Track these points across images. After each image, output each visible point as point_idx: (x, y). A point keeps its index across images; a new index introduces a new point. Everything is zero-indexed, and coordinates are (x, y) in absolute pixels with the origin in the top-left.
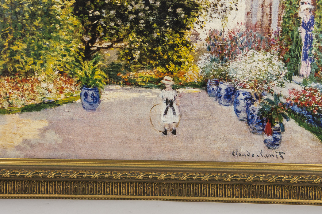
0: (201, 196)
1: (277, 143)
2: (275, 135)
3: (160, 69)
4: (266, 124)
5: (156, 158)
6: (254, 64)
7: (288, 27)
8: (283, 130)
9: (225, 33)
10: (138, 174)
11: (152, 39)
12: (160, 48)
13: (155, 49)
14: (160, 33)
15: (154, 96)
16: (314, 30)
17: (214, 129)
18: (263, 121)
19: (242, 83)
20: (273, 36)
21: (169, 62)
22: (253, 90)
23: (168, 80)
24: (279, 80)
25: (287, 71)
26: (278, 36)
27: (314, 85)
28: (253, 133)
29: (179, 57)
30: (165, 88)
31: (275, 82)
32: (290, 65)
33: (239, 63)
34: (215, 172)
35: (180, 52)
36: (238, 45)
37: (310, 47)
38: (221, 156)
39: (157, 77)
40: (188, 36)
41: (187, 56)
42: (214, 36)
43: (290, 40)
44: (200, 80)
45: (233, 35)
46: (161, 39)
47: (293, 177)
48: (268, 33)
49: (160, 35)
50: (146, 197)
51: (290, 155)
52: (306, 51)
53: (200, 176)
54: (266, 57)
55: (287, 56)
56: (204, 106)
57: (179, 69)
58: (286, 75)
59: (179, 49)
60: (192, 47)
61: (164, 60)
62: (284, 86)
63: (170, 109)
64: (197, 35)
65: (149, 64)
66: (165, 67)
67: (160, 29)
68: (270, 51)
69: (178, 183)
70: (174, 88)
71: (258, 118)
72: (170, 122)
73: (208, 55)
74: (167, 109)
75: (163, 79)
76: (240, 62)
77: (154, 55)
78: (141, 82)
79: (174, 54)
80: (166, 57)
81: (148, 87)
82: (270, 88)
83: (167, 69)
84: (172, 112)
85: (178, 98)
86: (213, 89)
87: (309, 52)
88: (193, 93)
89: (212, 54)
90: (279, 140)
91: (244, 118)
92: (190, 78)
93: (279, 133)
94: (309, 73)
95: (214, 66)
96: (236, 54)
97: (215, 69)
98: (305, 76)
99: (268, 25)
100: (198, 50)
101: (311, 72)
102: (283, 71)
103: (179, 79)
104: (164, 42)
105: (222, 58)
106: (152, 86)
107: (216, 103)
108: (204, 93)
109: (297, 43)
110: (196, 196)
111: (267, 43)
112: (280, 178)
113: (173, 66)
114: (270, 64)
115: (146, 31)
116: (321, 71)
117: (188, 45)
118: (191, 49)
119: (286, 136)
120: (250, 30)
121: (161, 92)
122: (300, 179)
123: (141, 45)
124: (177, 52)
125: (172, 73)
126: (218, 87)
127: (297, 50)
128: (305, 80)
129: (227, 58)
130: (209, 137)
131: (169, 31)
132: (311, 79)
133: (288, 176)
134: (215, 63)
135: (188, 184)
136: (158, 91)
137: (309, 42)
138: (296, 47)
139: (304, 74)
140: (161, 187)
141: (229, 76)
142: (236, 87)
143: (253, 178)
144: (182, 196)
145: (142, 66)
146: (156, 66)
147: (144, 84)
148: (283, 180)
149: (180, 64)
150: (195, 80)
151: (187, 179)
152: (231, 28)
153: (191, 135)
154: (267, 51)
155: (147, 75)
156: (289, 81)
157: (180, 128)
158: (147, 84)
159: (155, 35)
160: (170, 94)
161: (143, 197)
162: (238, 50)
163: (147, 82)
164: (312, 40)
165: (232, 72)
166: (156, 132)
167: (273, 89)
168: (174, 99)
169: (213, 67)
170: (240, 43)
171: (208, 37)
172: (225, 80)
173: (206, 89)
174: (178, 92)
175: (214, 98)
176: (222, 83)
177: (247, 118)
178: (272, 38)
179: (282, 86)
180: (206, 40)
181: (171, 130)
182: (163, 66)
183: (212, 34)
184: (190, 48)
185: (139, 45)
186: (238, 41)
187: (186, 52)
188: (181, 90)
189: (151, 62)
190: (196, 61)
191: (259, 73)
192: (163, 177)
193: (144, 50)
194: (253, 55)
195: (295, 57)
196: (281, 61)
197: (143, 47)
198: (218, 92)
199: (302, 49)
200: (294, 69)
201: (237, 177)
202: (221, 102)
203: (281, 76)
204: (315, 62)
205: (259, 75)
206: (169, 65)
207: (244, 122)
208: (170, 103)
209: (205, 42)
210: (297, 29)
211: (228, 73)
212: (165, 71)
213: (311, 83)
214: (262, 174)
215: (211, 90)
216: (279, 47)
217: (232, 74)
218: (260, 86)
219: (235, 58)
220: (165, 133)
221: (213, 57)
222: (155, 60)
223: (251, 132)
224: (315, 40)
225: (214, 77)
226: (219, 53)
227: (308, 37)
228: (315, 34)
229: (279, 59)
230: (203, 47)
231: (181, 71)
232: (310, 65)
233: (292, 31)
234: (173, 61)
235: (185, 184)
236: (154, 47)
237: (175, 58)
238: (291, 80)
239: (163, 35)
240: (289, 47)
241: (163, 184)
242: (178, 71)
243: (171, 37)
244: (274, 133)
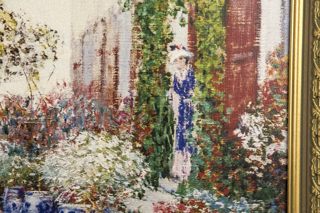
6: (90, 158)
7: (149, 90)
9: (34, 101)
16: (194, 95)
19: (68, 194)
20: (122, 106)
22: (89, 206)
24: (135, 187)
25: (149, 170)
26: (131, 107)
27: (197, 194)
31: (129, 191)
32: (154, 159)
33: (61, 156)
36: (59, 124)
37: (189, 126)
42: (15, 108)
43: (153, 114)
45: (49, 105)
48: (114, 101)
52: (181, 133)
54: (110, 145)
55: (148, 143)
58: (147, 177)
62: (145, 198)
68: (118, 134)
73: (4, 142)
76: (63, 154)
82: (120, 201)
86: (14, 205)
87: (186, 134)
89: (11, 140)
94: (188, 173)
95: (16, 162)
96: (56, 139)
97: (17, 167)
98: (182, 179)
99: (112, 87)
101: (191, 172)
102: (143, 169)
105: (30, 148)
109: (165, 119)
111: (112, 119)
114: (119, 158)
116: (209, 168)
120: (81, 96)
126: (23, 201)
127: (165, 131)
128: (182, 187)
129: (39, 146)
132: (193, 185)
134: (16, 157)
137: (187, 117)
138: (164, 126)
139: (180, 174)
141: (43, 181)
142: (57, 200)
152: (45, 93)
154: (112, 133)
156: (152, 188)
162: (59, 131)
164: (192, 113)
165: (50, 173)
167: (125, 203)
169: (13, 164)
170: (62, 120)
171: (4, 108)
172: (37, 189)
173: (1, 206)
176: (31, 194)
178: (120, 109)
179: (141, 196)
186: (58, 115)
191: (99, 175)
194: (88, 142)
195: (162, 144)
196: (138, 152)
198: (23, 212)
199: (175, 129)
200: (162, 166)
203: (139, 179)
204: (198, 152)
205: (99, 178)
210: (165, 93)
211: (41, 175)
213: (192, 190)
215: (9, 208)
216: (134, 126)
217: (50, 176)
218: (102, 198)
219: (55, 147)
221: (14, 147)
224: (197, 114)
225: (16, 183)
226: (25, 138)
227: (184, 108)
228: (197, 102)
229: (135, 148)
232: (189, 158)
233: (156, 97)
238: (156, 186)
240: (152, 126)
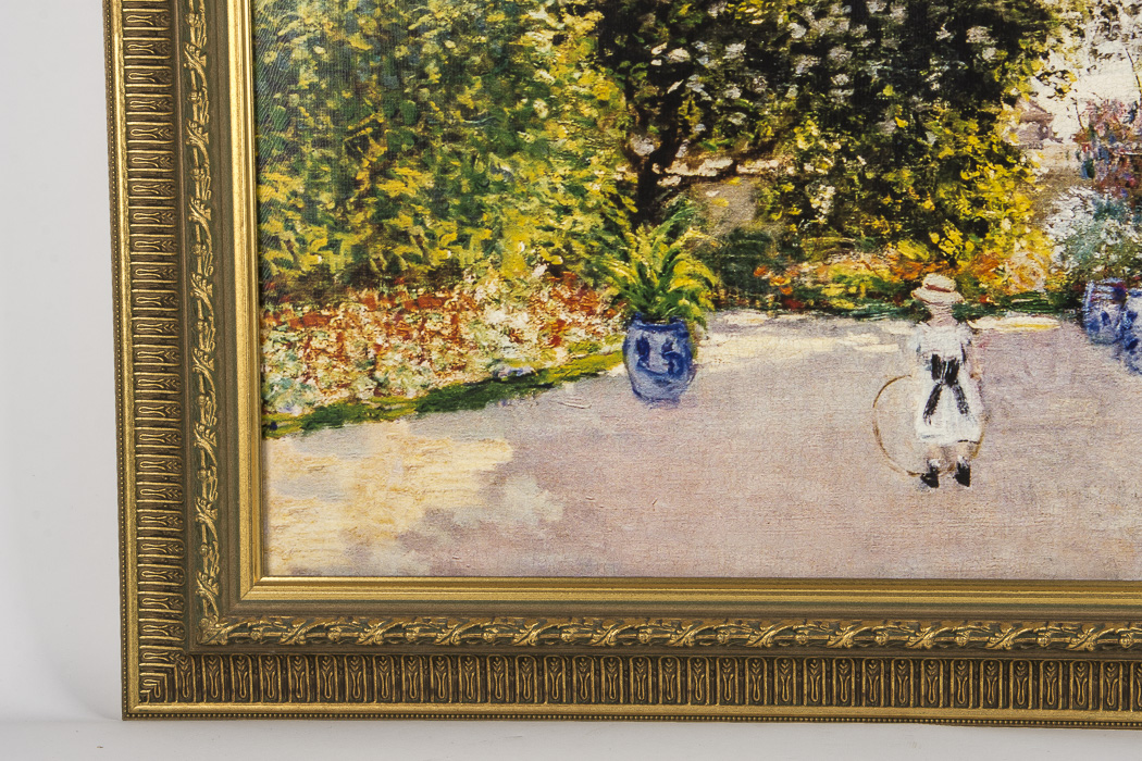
0: (1066, 707)
3: (908, 249)
5: (898, 571)
10: (837, 628)
11: (877, 141)
12: (906, 173)
13: (890, 177)
14: (908, 119)
15: (887, 348)
21: (940, 222)
23: (937, 290)
29: (978, 203)
30: (927, 317)
35: (981, 186)
39: (897, 280)
40: (1010, 127)
41: (1005, 199)
42: (1107, 125)
44: (1055, 285)
46: (911, 141)
49: (908, 128)
50: (864, 710)
53: (1063, 634)
56: (1073, 380)
57: (978, 249)
59: (977, 174)
60: (1026, 166)
61: (924, 215)
63: (947, 394)
64: (1042, 122)
65: (869, 230)
66: (927, 240)
67: (907, 106)
69: (980, 659)
70: (961, 315)
72: (948, 439)
73: (1086, 192)
74: (936, 393)
75: (920, 285)
77: (888, 200)
78: (840, 297)
79: (958, 193)
80: (928, 204)
81: (866, 315)
83: (933, 247)
84: (955, 403)
85: (975, 354)
86: (1105, 316)
88: (1032, 334)
89: (1099, 188)
92: (1021, 277)
95: (1109, 233)
97: (1110, 242)
100: (1048, 176)
103: (977, 284)
104: (921, 150)
105: (1137, 203)
106: (881, 311)
107: (1117, 368)
108: (1071, 330)
110: (1047, 707)
113: (955, 235)
115: (856, 112)
117: (1010, 159)
118: (1022, 173)
121: (913, 332)
123: (839, 162)
124: (970, 185)
125: (953, 263)
126: (1123, 308)
131: (941, 110)
134: (1110, 223)
135: (1017, 664)
136: (901, 327)
140: (918, 676)
144: (996, 706)
145: (843, 240)
146: (895, 237)
147: (849, 305)
149: (980, 228)
150: (1039, 287)
151: (1016, 647)
153: (1026, 484)
155: (863, 271)
157: (984, 459)
158: (864, 302)
159: (890, 127)
160: (945, 338)
161: (852, 710)
163: (863, 295)
166: (896, 477)
168: (960, 358)
169: (1103, 235)
171: (1086, 126)
173: (1080, 319)
174: (975, 331)
175: (1111, 350)
176: (1139, 294)
180: (1077, 138)
181: (951, 469)
182: (920, 236)
183: (1099, 117)
184: (1017, 168)
185: (832, 165)
187: (1003, 185)
188: (985, 323)
189: (877, 224)
190: (1042, 217)
192: (927, 637)
193: (851, 182)
197: (844, 170)
198: (1123, 329)
202: (1135, 364)
206: (942, 235)
208: (945, 371)
209: (1075, 147)
212: (926, 257)
215: (1096, 321)
220: (931, 478)
221: (1104, 202)
222: (889, 218)
225: (1108, 273)
226: (1128, 185)
230: (1064, 164)
231: (987, 252)
234: (954, 219)
235: (1006, 664)
236: (887, 170)
237: (963, 206)
239: (919, 125)
241: (928, 663)
242: (973, 253)
243: (948, 131)
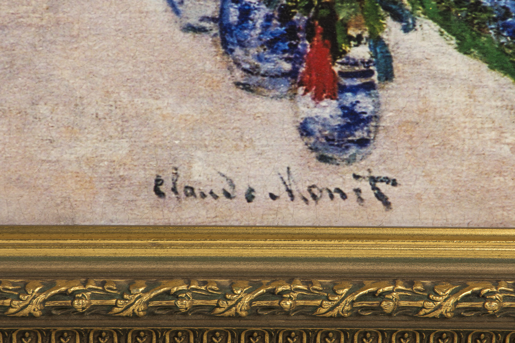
1: (359, 134)
2: (349, 98)
4: (305, 46)
8: (388, 75)
17: (67, 74)
18: (292, 32)
28: (246, 87)
34: (70, 276)
38: (102, 199)
47: (431, 290)
51: (418, 187)
53: (3, 295)
71: (268, 18)
90: (369, 119)
91: (203, 19)
93: (369, 87)
112: (373, 294)
119: (401, 102)
122: (466, 299)
130: (43, 109)
133: (411, 284)
143: (247, 299)
148: (388, 306)
177: (220, 19)
201: (176, 296)
207: (206, 40)
214: (290, 281)
223: (238, 84)
244: (344, 89)
